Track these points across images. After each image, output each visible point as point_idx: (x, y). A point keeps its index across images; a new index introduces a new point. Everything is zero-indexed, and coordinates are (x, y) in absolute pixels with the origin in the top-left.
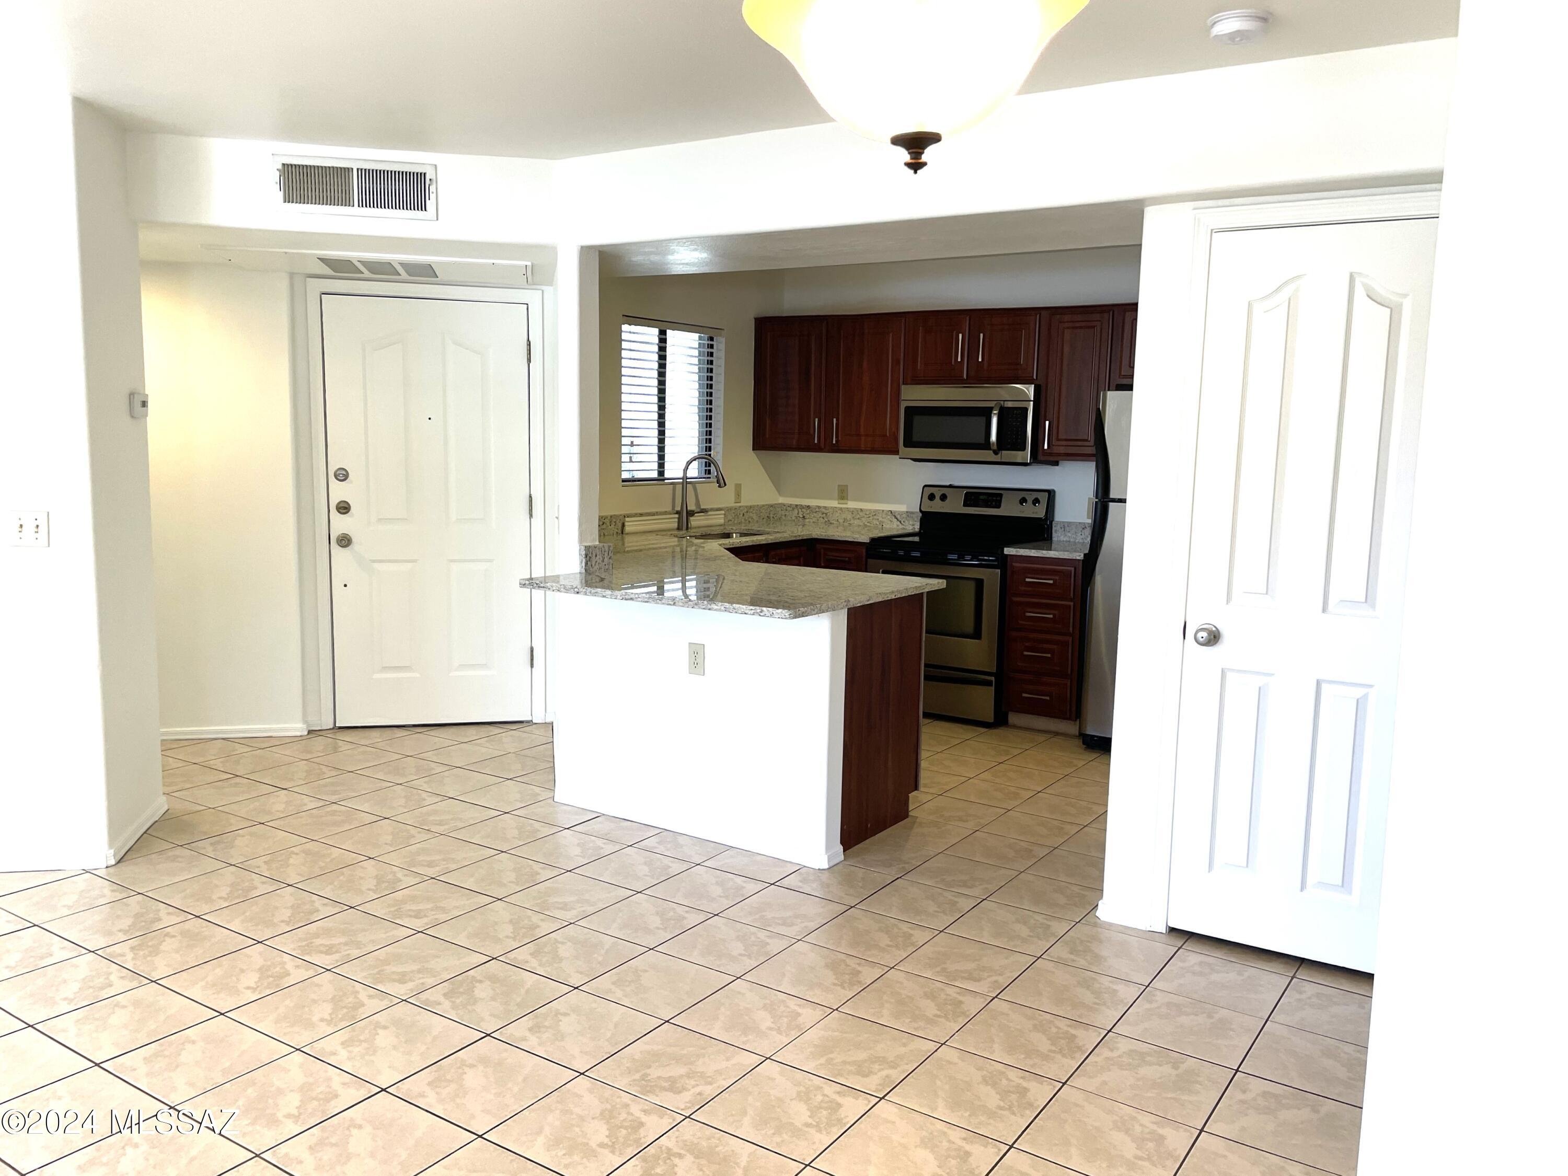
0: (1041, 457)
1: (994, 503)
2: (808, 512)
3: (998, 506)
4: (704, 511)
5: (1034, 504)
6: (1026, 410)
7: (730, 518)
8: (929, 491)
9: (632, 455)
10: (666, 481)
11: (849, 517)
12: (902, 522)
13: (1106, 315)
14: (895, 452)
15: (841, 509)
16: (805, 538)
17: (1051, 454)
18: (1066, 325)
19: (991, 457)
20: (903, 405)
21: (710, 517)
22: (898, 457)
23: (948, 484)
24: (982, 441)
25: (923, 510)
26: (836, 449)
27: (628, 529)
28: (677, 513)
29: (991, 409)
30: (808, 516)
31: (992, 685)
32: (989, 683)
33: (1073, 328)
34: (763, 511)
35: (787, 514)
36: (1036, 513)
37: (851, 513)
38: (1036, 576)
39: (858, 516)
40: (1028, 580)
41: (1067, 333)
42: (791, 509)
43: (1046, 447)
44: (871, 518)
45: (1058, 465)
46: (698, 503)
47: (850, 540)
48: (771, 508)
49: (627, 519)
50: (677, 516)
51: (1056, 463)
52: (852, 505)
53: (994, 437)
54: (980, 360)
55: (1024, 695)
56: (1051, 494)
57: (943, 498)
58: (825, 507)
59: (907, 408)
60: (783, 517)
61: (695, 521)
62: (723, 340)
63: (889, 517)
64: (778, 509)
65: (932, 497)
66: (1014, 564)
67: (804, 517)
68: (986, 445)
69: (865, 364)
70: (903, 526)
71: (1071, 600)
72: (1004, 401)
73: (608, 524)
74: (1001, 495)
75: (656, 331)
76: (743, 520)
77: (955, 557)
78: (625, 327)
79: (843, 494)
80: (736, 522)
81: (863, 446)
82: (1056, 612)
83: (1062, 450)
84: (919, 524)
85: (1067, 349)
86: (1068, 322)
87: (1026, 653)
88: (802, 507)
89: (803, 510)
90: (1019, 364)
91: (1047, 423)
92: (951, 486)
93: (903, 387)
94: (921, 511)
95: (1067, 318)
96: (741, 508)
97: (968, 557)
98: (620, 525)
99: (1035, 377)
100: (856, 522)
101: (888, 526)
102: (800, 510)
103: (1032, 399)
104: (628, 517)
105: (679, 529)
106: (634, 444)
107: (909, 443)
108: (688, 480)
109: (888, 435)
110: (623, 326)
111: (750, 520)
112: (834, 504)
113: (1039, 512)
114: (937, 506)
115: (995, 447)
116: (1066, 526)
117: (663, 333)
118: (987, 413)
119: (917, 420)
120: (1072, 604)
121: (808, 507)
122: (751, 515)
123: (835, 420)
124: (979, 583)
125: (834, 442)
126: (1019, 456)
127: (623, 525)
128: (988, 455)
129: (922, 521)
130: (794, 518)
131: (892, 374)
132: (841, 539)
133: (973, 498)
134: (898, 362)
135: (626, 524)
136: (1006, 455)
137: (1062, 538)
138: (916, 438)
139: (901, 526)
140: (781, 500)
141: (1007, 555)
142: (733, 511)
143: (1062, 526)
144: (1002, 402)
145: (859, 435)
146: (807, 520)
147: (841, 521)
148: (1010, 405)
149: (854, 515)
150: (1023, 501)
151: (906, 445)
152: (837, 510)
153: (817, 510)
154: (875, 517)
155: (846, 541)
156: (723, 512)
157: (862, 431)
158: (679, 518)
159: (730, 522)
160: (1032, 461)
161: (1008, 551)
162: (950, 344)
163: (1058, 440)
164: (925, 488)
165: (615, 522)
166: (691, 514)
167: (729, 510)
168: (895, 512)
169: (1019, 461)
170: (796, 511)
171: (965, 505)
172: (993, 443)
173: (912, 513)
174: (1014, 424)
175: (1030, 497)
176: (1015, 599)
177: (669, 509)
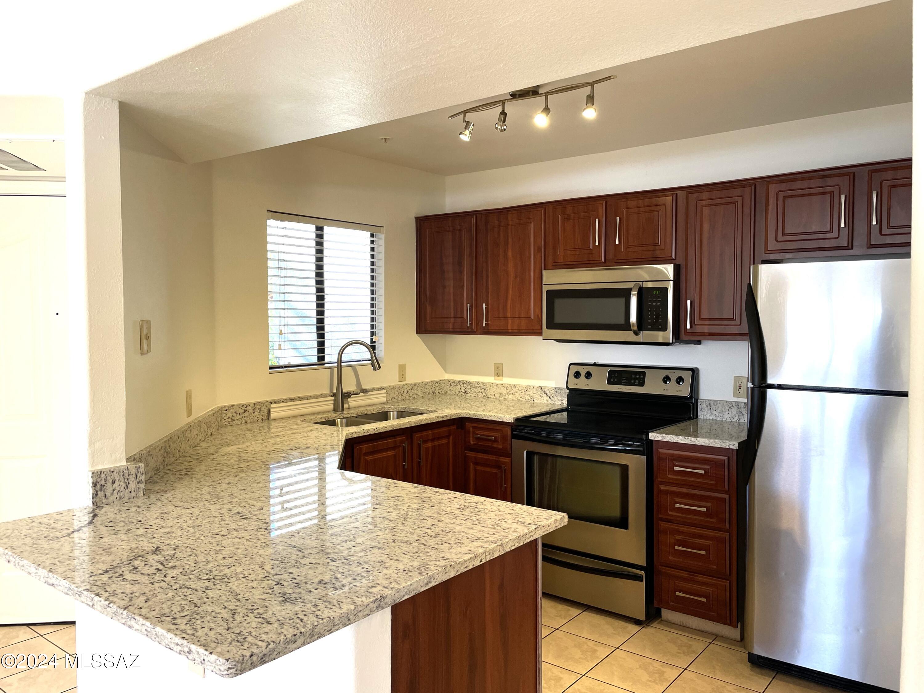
0: (683, 336)
1: (637, 381)
2: (469, 387)
3: (642, 384)
4: (365, 391)
5: (678, 383)
6: (666, 290)
7: (393, 395)
8: (574, 369)
9: (280, 343)
10: (326, 365)
11: (504, 391)
12: (552, 398)
13: (748, 189)
14: (539, 333)
15: (497, 385)
16: (453, 417)
17: (693, 334)
18: (704, 202)
19: (631, 337)
20: (545, 289)
21: (371, 397)
22: (541, 338)
23: (592, 362)
24: (622, 321)
25: (569, 387)
26: (487, 332)
27: (273, 415)
28: (334, 395)
29: (629, 290)
30: (469, 390)
31: (642, 581)
32: (638, 578)
33: (711, 205)
34: (428, 387)
35: (452, 389)
36: (681, 391)
37: (505, 389)
38: (685, 464)
39: (512, 392)
40: (676, 468)
41: (706, 211)
42: (455, 384)
43: (688, 327)
44: (523, 394)
45: (700, 344)
46: (359, 384)
47: (495, 420)
48: (437, 385)
49: (272, 406)
50: (333, 398)
51: (699, 342)
52: (507, 381)
53: (633, 318)
54: (617, 242)
55: (678, 594)
56: (694, 372)
57: (588, 375)
58: (483, 383)
59: (548, 292)
60: (448, 391)
61: (353, 402)
62: (383, 236)
63: (539, 393)
64: (443, 385)
65: (577, 375)
66: (661, 450)
67: (466, 392)
68: (626, 326)
69: (510, 254)
70: (552, 402)
71: (726, 493)
72: (643, 281)
73: (251, 411)
74: (644, 374)
75: (313, 228)
76: (407, 397)
77: (598, 440)
78: (270, 222)
79: (498, 371)
80: (399, 399)
81: (509, 328)
82: (709, 504)
83: (706, 330)
84: (566, 399)
85: (706, 226)
86: (705, 200)
87: (677, 548)
88: (463, 383)
89: (465, 385)
90: (655, 245)
91: (689, 302)
92: (595, 365)
93: (544, 273)
94: (567, 388)
95: (705, 195)
96: (406, 386)
97: (612, 442)
98: (266, 411)
99: (674, 257)
100: (510, 397)
101: (539, 402)
102: (462, 386)
103: (672, 279)
104: (275, 403)
105: (335, 410)
106: (283, 332)
107: (551, 325)
108: (342, 364)
109: (532, 317)
110: (268, 220)
111: (415, 396)
112: (490, 380)
113: (684, 390)
114: (582, 384)
115: (635, 328)
116: (712, 404)
117: (320, 229)
118: (625, 294)
119: (559, 303)
120: (726, 496)
121: (469, 383)
122: (416, 391)
123: (484, 305)
124: (625, 469)
125: (484, 325)
126: (660, 336)
127: (269, 412)
128: (629, 336)
129: (569, 397)
130: (457, 393)
131: (534, 259)
132: (487, 418)
133: (616, 375)
134: (539, 250)
135: (272, 410)
136: (646, 335)
137: (708, 417)
138: (558, 319)
139: (550, 402)
140: (447, 376)
141: (652, 440)
142: (397, 389)
143: (708, 404)
144: (641, 283)
145: (506, 318)
146: (469, 395)
147: (497, 396)
148: (650, 285)
149: (508, 391)
150: (666, 379)
151: (548, 327)
152: (494, 385)
153: (476, 385)
154: (527, 393)
155: (492, 421)
156: (385, 391)
157: (509, 315)
158: (335, 400)
159: (394, 400)
160: (674, 341)
161: (652, 436)
162: (588, 230)
163: (701, 319)
164: (571, 366)
165: (260, 409)
166: (347, 396)
167: (392, 388)
168: (545, 388)
169: (661, 341)
170: (459, 387)
171: (609, 382)
172: (633, 324)
173: (560, 389)
174: (654, 304)
175: (674, 376)
176: (663, 487)
177: (327, 391)
